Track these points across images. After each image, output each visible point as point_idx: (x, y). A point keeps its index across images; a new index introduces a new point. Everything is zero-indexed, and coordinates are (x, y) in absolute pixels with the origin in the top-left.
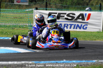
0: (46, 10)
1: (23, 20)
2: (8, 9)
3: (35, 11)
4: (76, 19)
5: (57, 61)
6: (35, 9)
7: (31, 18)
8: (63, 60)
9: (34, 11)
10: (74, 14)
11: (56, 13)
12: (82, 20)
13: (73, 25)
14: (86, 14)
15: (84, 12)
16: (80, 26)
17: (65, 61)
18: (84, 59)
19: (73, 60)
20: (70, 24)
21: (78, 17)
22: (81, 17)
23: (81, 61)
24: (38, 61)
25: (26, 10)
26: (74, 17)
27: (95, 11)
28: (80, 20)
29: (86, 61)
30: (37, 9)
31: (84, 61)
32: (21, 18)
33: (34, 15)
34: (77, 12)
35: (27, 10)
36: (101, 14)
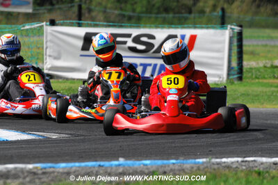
0: (80, 25)
3: (49, 29)
4: (158, 51)
5: (102, 163)
6: (48, 23)
7: (39, 48)
8: (118, 160)
9: (47, 30)
10: (152, 37)
13: (150, 65)
14: (183, 37)
15: (178, 32)
17: (122, 160)
18: (173, 157)
19: (146, 160)
20: (141, 65)
23: (165, 162)
24: (52, 162)
25: (24, 26)
26: (152, 45)
29: (178, 161)
30: (53, 23)
31: (174, 161)
33: (46, 39)
34: (159, 30)
35: (27, 27)
36: (223, 35)
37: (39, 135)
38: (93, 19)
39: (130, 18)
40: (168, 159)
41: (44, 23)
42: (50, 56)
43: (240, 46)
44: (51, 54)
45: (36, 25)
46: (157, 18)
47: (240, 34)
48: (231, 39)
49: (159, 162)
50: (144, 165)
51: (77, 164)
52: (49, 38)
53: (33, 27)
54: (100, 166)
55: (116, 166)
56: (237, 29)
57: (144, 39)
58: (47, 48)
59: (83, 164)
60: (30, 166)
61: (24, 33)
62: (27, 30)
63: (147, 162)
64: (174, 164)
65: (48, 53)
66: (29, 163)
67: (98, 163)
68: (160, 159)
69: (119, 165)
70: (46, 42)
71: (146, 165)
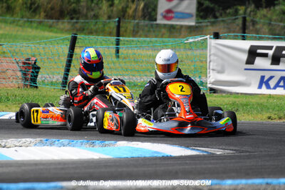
0: (244, 38)
2: (140, 36)
3: (213, 42)
5: (269, 181)
6: (212, 37)
7: (202, 61)
9: (210, 43)
25: (187, 40)
30: (217, 36)
33: (210, 52)
35: (191, 40)
37: (203, 151)
38: (257, 32)
41: (208, 37)
42: (213, 70)
44: (215, 68)
45: (200, 38)
51: (243, 181)
52: (213, 51)
53: (196, 40)
58: (210, 62)
59: (250, 182)
61: (188, 46)
62: (190, 43)
65: (211, 67)
67: (266, 180)
70: (210, 56)
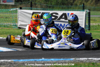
1: (8, 20)
3: (19, 11)
4: (59, 19)
5: (36, 60)
6: (19, 9)
7: (16, 18)
8: (42, 59)
10: (57, 14)
11: (40, 13)
12: (65, 20)
14: (68, 14)
15: (67, 12)
16: (63, 25)
17: (43, 59)
18: (62, 58)
21: (61, 17)
22: (63, 17)
23: (59, 59)
25: (10, 10)
26: (57, 17)
27: (77, 11)
28: (63, 20)
29: (64, 59)
30: (21, 8)
32: (6, 18)
34: (60, 11)
36: (83, 13)
37: (15, 50)
38: (36, 7)
39: (50, 7)
40: (60, 58)
42: (20, 20)
43: (89, 18)
46: (59, 7)
47: (89, 13)
48: (86, 15)
49: (57, 60)
50: (51, 60)
51: (27, 60)
53: (14, 10)
54: (35, 61)
55: (41, 61)
56: (88, 11)
57: (54, 15)
58: (19, 18)
59: (29, 60)
60: (10, 61)
61: (10, 12)
62: (11, 11)
63: (53, 59)
64: (62, 60)
66: (10, 59)
67: (35, 60)
68: (57, 58)
69: (42, 60)
70: (18, 15)
71: (52, 60)
